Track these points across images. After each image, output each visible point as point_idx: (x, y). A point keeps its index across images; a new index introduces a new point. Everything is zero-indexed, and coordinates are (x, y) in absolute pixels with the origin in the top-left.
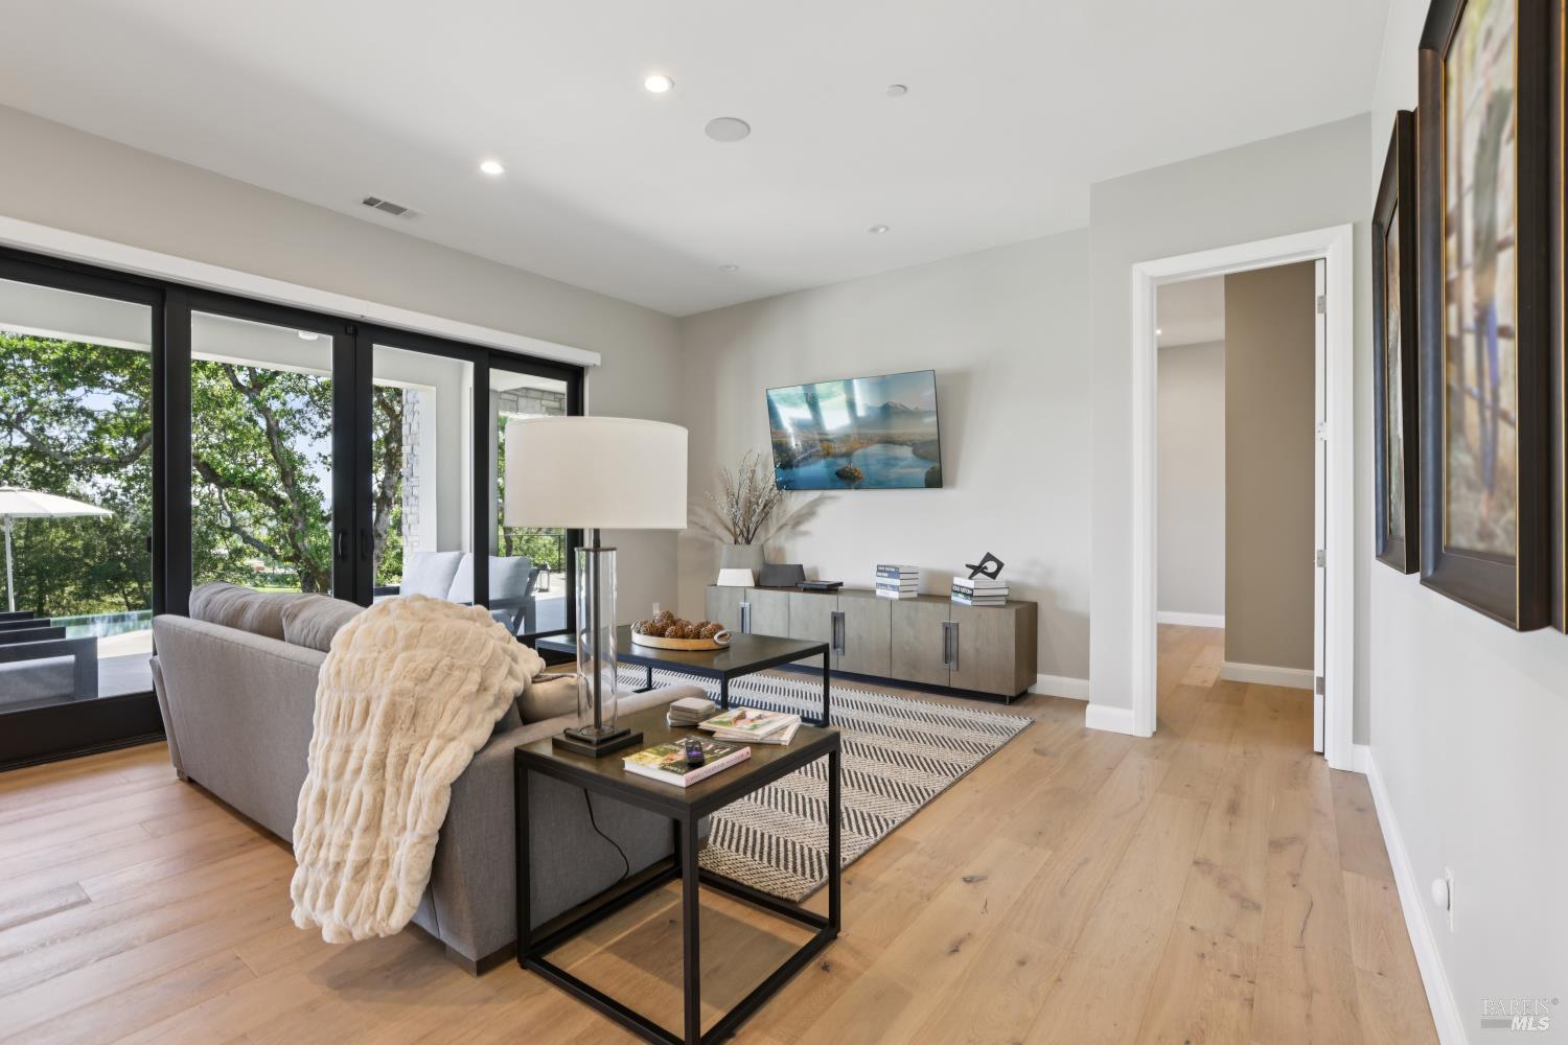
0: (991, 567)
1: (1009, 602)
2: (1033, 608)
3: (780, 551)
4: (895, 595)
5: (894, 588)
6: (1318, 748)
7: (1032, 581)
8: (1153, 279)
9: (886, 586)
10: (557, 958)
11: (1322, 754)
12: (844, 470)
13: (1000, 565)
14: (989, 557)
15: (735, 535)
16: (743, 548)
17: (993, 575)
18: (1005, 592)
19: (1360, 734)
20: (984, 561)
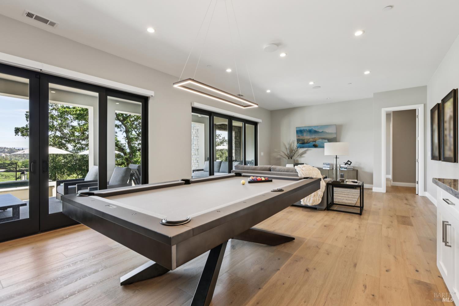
0: (349, 163)
1: (354, 170)
2: (357, 171)
3: (297, 160)
4: (329, 169)
5: (328, 167)
6: (417, 193)
7: (356, 166)
8: (386, 111)
9: (326, 167)
10: (332, 208)
11: (418, 194)
12: (314, 145)
13: (351, 163)
14: (349, 161)
15: (288, 157)
16: (290, 160)
17: (350, 165)
18: (353, 168)
19: (425, 190)
20: (348, 162)
